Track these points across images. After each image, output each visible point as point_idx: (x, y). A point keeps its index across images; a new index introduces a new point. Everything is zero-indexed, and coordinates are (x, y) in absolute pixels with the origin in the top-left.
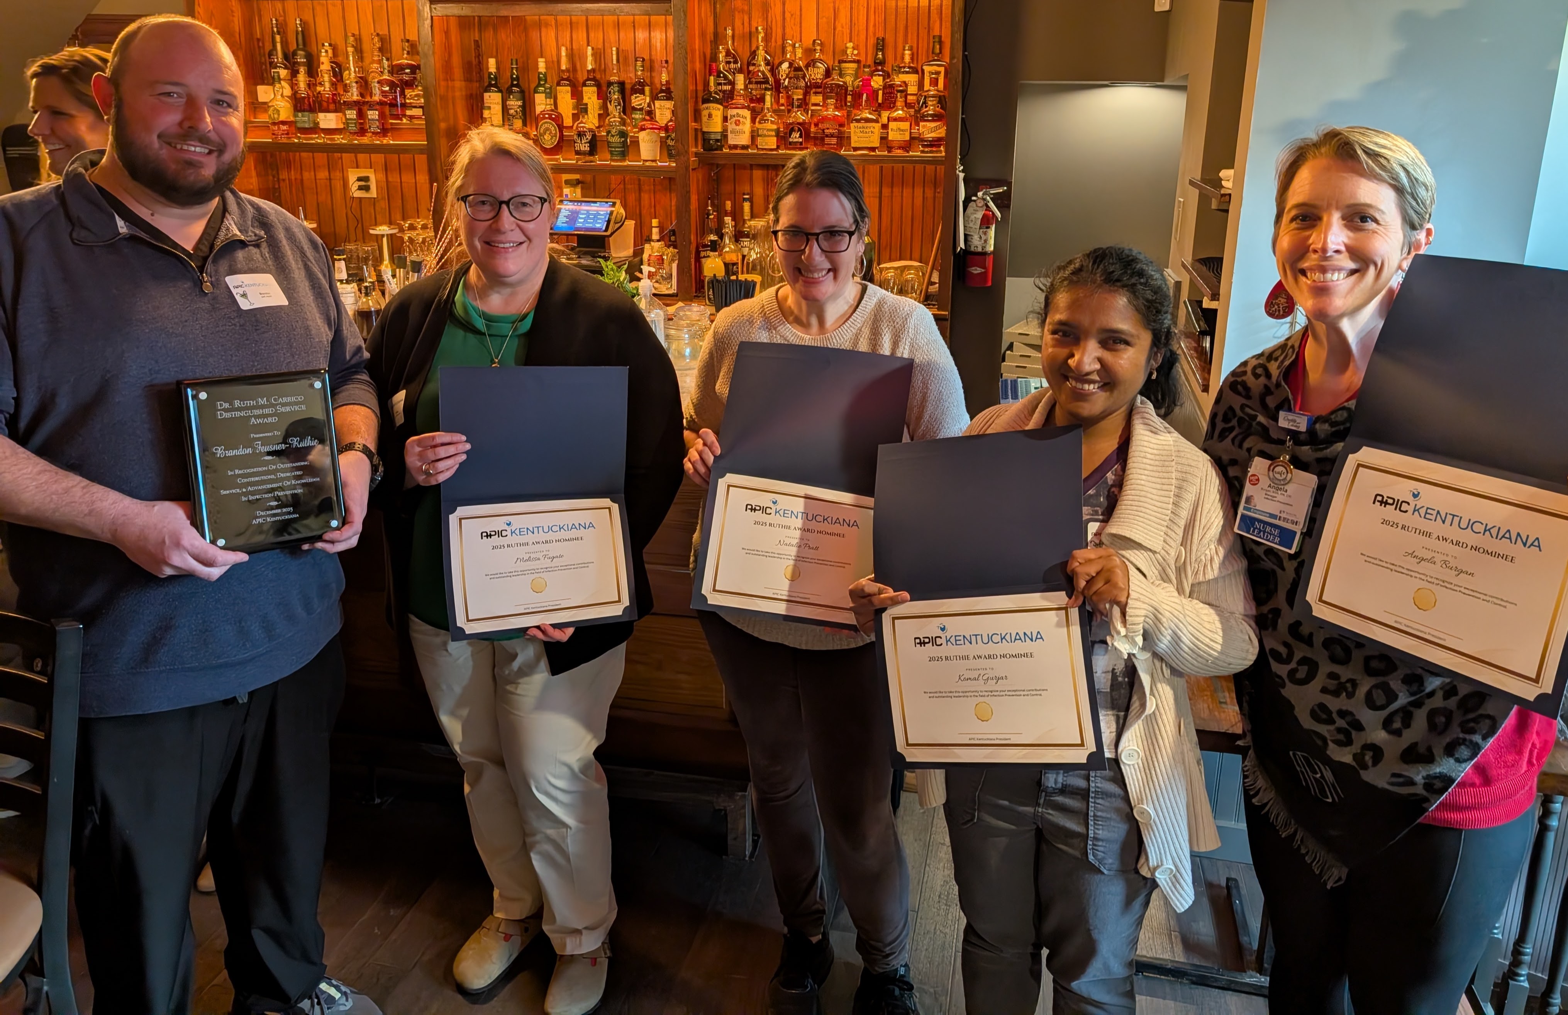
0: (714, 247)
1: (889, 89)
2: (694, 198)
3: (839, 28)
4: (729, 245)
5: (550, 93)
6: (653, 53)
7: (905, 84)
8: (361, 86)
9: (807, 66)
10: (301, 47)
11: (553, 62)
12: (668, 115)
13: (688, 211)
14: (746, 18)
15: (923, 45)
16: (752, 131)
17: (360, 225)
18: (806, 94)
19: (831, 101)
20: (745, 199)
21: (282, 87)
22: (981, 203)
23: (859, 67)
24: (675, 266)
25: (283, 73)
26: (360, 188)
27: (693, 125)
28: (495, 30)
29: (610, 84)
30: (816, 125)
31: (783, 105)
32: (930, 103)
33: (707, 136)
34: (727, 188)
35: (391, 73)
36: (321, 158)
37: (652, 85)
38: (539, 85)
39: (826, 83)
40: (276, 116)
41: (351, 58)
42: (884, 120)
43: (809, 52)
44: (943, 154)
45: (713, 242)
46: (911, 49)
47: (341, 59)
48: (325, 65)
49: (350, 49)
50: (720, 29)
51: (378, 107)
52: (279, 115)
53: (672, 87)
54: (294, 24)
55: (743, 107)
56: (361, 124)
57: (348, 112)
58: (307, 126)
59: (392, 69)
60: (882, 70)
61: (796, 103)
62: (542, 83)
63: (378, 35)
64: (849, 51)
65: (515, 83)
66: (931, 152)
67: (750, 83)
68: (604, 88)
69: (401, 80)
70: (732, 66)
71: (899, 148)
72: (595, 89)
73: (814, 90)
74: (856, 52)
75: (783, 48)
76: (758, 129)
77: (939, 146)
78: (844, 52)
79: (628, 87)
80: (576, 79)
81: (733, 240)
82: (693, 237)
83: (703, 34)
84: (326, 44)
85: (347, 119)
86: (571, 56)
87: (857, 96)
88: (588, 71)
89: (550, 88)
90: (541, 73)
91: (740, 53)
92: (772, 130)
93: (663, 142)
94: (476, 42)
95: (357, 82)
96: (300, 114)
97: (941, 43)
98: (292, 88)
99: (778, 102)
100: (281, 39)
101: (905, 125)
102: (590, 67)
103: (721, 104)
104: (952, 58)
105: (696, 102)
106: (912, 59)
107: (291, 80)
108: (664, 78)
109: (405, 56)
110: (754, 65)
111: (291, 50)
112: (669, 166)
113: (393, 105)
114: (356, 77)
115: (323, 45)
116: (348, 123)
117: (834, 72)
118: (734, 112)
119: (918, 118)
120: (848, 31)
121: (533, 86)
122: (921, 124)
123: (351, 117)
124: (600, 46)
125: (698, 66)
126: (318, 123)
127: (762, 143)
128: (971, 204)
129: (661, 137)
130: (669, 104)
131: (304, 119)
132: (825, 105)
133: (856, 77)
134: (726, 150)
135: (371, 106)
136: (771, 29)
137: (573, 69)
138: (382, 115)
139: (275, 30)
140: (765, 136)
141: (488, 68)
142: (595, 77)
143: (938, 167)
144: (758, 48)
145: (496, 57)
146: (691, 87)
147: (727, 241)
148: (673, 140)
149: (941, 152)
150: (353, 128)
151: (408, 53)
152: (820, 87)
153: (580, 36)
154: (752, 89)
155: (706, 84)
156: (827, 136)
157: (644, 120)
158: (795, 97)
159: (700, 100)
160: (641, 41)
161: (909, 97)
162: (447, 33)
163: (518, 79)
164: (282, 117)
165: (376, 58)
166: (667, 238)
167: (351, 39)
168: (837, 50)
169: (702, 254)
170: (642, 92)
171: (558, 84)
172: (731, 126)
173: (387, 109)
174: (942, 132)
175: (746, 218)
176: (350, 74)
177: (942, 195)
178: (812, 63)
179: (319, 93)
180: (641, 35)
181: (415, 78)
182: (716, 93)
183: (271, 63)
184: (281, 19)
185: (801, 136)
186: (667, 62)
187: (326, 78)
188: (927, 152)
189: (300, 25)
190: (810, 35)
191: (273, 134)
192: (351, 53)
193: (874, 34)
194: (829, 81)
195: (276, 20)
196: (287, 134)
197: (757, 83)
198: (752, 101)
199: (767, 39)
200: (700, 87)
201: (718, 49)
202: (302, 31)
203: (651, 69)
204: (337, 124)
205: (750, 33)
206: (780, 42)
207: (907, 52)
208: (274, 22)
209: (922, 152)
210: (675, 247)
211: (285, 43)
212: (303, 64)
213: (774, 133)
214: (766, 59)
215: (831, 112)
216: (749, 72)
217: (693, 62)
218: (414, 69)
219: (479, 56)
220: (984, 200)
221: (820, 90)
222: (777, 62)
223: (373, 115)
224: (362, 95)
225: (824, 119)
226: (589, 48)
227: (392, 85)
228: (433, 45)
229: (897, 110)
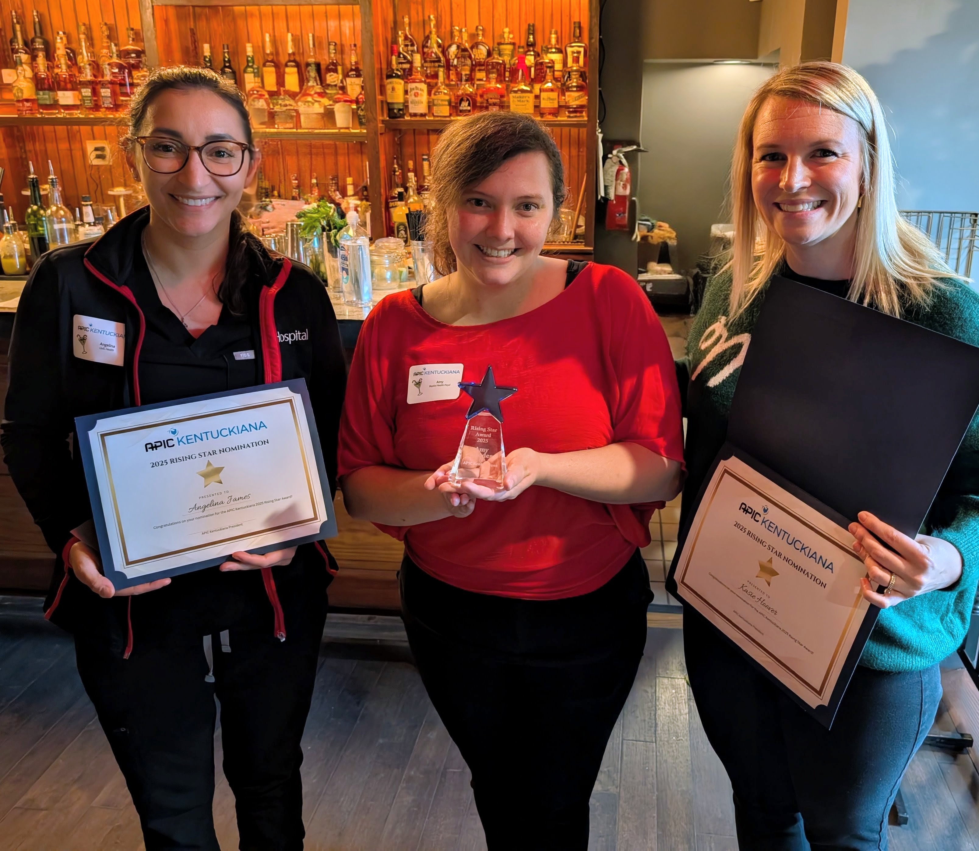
0: (401, 197)
1: (539, 66)
2: (382, 158)
3: (497, 16)
4: (413, 198)
5: (258, 72)
6: (343, 39)
7: (552, 62)
8: (93, 68)
9: (472, 48)
10: (38, 35)
11: (259, 46)
12: (358, 90)
13: (378, 168)
14: (420, 8)
15: (566, 29)
16: (429, 102)
17: (99, 188)
18: (472, 70)
19: (493, 76)
20: (424, 159)
21: (24, 70)
22: (615, 160)
23: (514, 49)
24: (368, 215)
25: (24, 57)
26: (98, 157)
27: (379, 97)
28: (208, 20)
29: (308, 65)
30: (482, 96)
31: (452, 80)
32: (573, 77)
33: (391, 107)
34: (408, 150)
35: (119, 56)
36: (61, 130)
37: (343, 65)
38: (248, 66)
39: (487, 62)
40: (20, 94)
41: (83, 44)
42: (537, 90)
43: (473, 36)
44: (586, 119)
45: (400, 194)
46: (556, 33)
47: (74, 46)
48: (61, 51)
49: (82, 37)
50: (399, 18)
51: (110, 86)
52: (22, 93)
53: (361, 67)
54: (32, 15)
55: (421, 82)
56: (95, 101)
57: (83, 90)
58: (48, 102)
59: (120, 54)
60: (534, 51)
61: (464, 78)
62: (250, 64)
63: (106, 24)
64: (506, 35)
65: (227, 64)
66: (576, 117)
67: (425, 62)
68: (303, 69)
69: (129, 64)
70: (410, 48)
71: (550, 114)
72: (295, 69)
73: (478, 68)
74: (511, 36)
75: (452, 33)
76: (433, 100)
77: (581, 112)
78: (502, 36)
79: (323, 67)
80: (279, 61)
81: (416, 192)
82: (382, 191)
83: (385, 22)
84: (61, 33)
85: (83, 97)
86: (274, 42)
87: (514, 72)
88: (289, 55)
89: (258, 68)
90: (249, 56)
91: (416, 37)
92: (445, 100)
93: (354, 113)
94: (192, 30)
95: (90, 65)
96: (41, 93)
97: (580, 28)
98: (33, 71)
99: (448, 77)
100: (21, 28)
101: (554, 95)
102: (290, 51)
103: (403, 79)
104: (591, 38)
105: (381, 79)
106: (557, 41)
107: (32, 64)
108: (354, 59)
109: (131, 42)
110: (427, 47)
111: (30, 38)
112: (361, 133)
113: (123, 85)
114: (88, 60)
115: (58, 33)
116: (84, 100)
117: (494, 52)
118: (413, 85)
119: (564, 89)
120: (505, 19)
121: (242, 68)
122: (567, 94)
123: (86, 94)
124: (299, 33)
125: (382, 48)
126: (57, 101)
127: (436, 110)
128: (608, 160)
129: (353, 109)
130: (358, 81)
131: (45, 97)
132: (488, 79)
133: (512, 56)
134: (407, 118)
135: (104, 85)
136: (441, 16)
137: (277, 53)
138: (114, 93)
139: (15, 21)
140: (440, 105)
141: (203, 52)
142: (295, 59)
143: (581, 130)
144: (431, 32)
145: (210, 43)
146: (377, 66)
147: (411, 193)
148: (362, 110)
149: (583, 117)
150: (88, 104)
151: (133, 40)
152: (483, 65)
153: (281, 25)
154: (427, 67)
155: (389, 63)
156: (490, 105)
157: (338, 94)
158: (463, 73)
159: (385, 77)
160: (333, 29)
161: (556, 73)
162: (166, 21)
163: (229, 61)
164: (26, 96)
165: (105, 44)
166: (360, 194)
167: (83, 28)
168: (496, 35)
169: (391, 204)
170: (336, 71)
171: (264, 65)
172: (411, 97)
173: (117, 88)
174: (584, 101)
175: (426, 174)
176: (83, 58)
177: (585, 154)
178: (475, 46)
179: (57, 74)
180: (333, 24)
181: (140, 61)
182: (397, 70)
183: (13, 50)
184: (19, 11)
185: (469, 105)
186: (355, 45)
187: (63, 61)
188: (572, 117)
189: (37, 16)
190: (472, 22)
191: (19, 110)
192: (83, 40)
193: (526, 21)
194: (490, 60)
195: (16, 12)
196: (31, 110)
197: (431, 62)
198: (427, 77)
199: (438, 26)
200: (384, 66)
201: (398, 33)
202: (39, 22)
203: (342, 52)
204: (75, 100)
205: (424, 21)
206: (448, 28)
207: (553, 36)
208: (14, 13)
209: (569, 117)
210: (367, 200)
211: (24, 32)
212: (41, 50)
213: (447, 103)
214: (438, 42)
215: (494, 85)
216: (424, 53)
217: (378, 46)
218: (139, 53)
219: (195, 42)
220: (618, 157)
221: (483, 68)
222: (446, 45)
223: (105, 92)
224: (95, 76)
225: (488, 90)
226: (289, 35)
227: (121, 68)
228: (156, 31)
229: (548, 82)
